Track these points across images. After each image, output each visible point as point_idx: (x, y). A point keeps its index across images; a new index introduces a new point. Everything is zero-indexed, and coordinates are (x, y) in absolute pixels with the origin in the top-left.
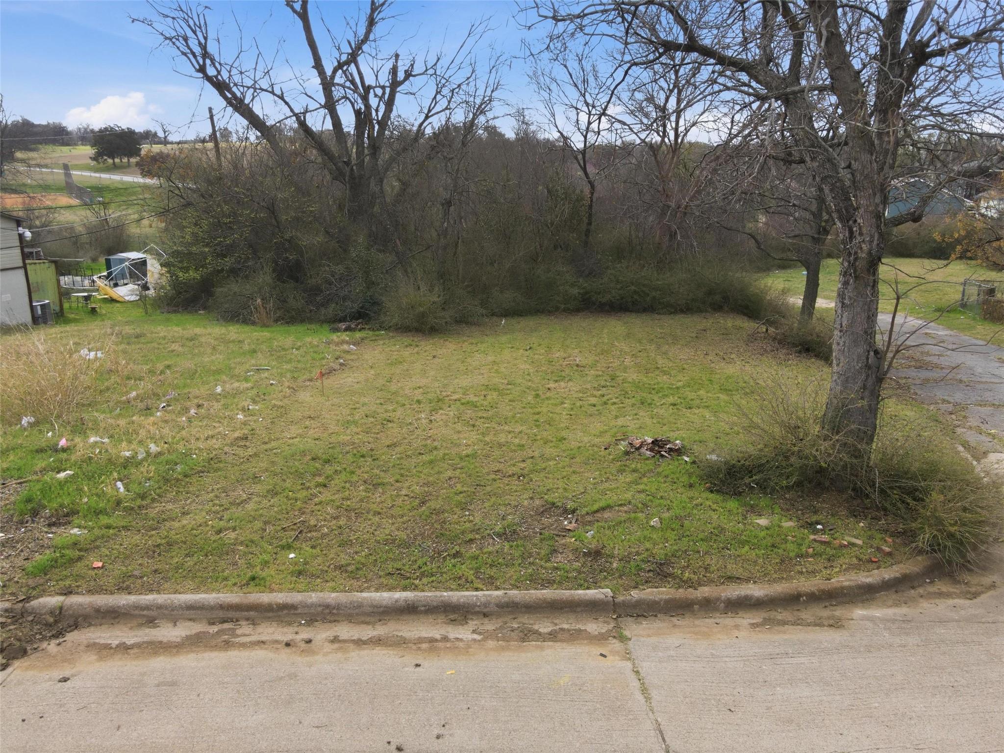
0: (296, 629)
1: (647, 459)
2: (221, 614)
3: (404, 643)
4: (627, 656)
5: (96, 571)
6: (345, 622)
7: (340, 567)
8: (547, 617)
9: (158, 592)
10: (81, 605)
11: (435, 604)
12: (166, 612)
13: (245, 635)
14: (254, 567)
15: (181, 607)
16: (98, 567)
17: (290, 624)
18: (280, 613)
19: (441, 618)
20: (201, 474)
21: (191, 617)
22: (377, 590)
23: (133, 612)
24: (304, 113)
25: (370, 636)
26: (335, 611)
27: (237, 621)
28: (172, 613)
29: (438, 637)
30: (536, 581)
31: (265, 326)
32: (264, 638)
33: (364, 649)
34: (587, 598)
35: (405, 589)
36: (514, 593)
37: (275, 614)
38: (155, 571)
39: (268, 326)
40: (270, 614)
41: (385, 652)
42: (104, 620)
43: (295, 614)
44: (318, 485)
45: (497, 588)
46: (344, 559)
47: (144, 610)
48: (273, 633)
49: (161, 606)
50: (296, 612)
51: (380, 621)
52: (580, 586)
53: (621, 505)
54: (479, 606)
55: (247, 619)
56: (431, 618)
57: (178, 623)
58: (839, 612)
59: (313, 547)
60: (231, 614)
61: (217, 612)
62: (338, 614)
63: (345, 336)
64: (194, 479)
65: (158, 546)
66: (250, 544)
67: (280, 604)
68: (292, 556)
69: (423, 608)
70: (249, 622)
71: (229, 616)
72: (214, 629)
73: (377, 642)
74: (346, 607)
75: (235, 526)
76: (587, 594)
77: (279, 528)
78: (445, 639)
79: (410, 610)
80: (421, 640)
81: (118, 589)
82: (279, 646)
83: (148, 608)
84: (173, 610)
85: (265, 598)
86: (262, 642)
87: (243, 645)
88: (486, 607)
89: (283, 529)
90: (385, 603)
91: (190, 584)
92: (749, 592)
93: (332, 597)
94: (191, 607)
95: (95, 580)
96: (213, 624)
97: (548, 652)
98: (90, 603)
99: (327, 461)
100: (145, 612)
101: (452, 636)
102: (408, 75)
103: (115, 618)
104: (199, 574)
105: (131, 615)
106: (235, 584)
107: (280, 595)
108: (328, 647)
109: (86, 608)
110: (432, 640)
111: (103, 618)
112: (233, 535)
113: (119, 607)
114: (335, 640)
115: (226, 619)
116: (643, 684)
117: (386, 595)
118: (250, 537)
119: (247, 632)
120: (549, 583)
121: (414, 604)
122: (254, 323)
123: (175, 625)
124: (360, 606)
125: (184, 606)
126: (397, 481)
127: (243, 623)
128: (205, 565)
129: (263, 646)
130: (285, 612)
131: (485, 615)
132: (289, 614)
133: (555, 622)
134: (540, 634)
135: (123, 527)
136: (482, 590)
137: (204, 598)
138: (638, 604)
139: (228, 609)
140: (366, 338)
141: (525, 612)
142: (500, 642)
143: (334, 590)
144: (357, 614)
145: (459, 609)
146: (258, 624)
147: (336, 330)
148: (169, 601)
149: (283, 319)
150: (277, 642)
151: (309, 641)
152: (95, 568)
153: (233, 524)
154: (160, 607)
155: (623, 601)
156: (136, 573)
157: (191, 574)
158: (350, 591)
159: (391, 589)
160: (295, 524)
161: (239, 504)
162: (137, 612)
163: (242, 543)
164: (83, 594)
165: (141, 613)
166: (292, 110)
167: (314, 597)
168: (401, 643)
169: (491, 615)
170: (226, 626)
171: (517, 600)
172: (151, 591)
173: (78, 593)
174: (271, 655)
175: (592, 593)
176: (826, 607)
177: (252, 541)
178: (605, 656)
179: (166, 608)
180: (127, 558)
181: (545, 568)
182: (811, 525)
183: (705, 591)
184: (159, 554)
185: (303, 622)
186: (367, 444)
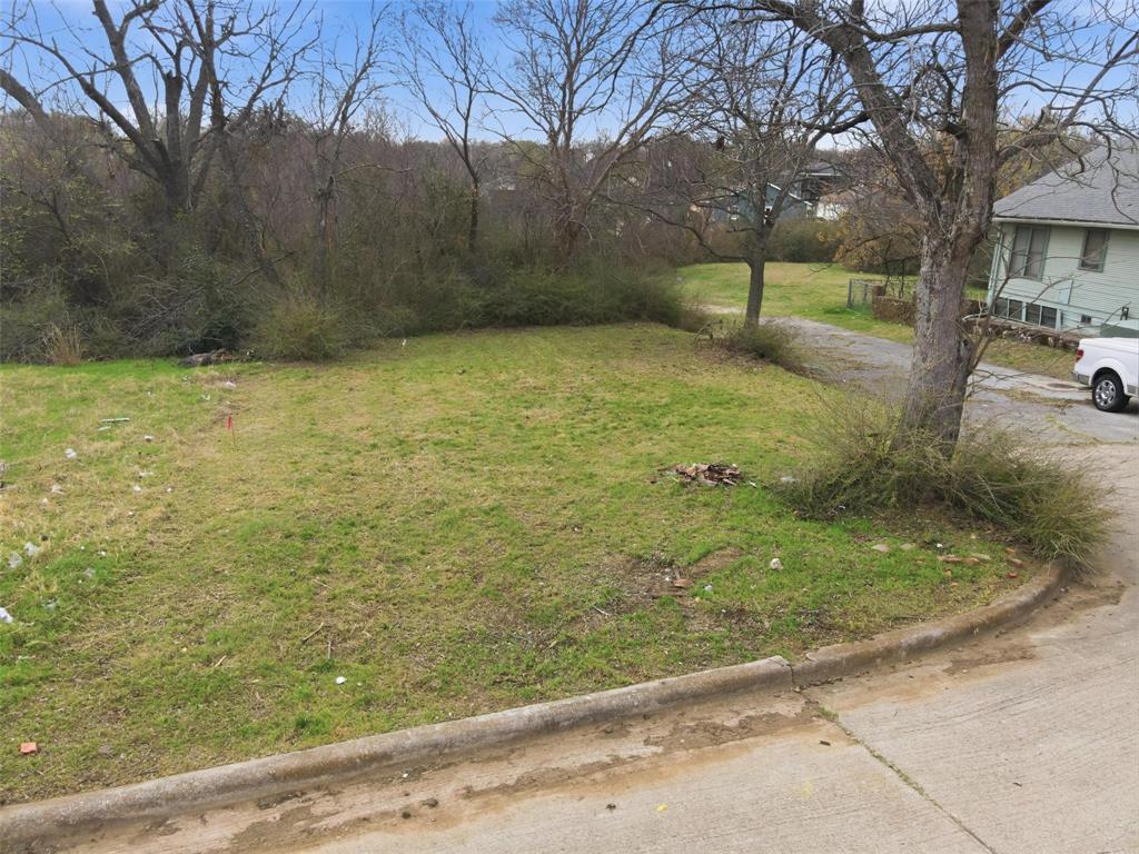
0: (402, 789)
1: (710, 489)
2: (275, 789)
3: (569, 778)
4: (850, 737)
5: (29, 759)
6: (466, 763)
7: (420, 685)
8: (721, 705)
9: (157, 773)
10: (31, 821)
11: (581, 714)
12: (184, 803)
13: (329, 815)
14: (292, 706)
15: (208, 791)
16: (32, 752)
17: (387, 782)
18: (367, 769)
19: (592, 733)
20: (130, 579)
21: (227, 803)
22: (492, 709)
23: (126, 815)
24: (91, 74)
25: (515, 777)
26: (447, 751)
27: (303, 794)
28: (195, 803)
29: (608, 760)
30: (688, 661)
31: (68, 365)
32: (362, 814)
33: (520, 799)
34: (761, 671)
35: (528, 700)
36: (671, 680)
37: (358, 772)
38: (135, 741)
39: (73, 366)
40: (353, 774)
41: (553, 796)
42: (77, 837)
43: (389, 766)
44: (317, 572)
45: (648, 678)
46: (419, 673)
47: (144, 809)
48: (371, 802)
49: (174, 795)
50: (391, 762)
51: (513, 751)
52: (744, 658)
53: (721, 548)
54: (637, 706)
55: (318, 788)
56: (578, 735)
57: (207, 817)
58: (1015, 639)
59: (364, 662)
60: (292, 785)
61: (267, 787)
62: (452, 754)
63: (212, 371)
64: (123, 587)
65: (119, 700)
66: (267, 672)
67: (365, 756)
68: (340, 680)
69: (565, 724)
70: (322, 793)
71: (290, 788)
72: (273, 815)
73: (529, 784)
74: (462, 741)
75: (230, 649)
76: (759, 666)
77: (298, 642)
78: (617, 761)
79: (551, 728)
80: (588, 770)
81: (84, 782)
82: (394, 820)
83: (151, 803)
84: (195, 799)
85: (340, 750)
86: (365, 819)
87: (336, 832)
88: (646, 706)
89: (304, 642)
90: (514, 726)
91: (201, 751)
92: (926, 633)
93: (438, 731)
94: (225, 788)
95: (36, 774)
96: (267, 806)
97: (758, 752)
98: (46, 813)
99: (307, 537)
100: (147, 811)
101: (623, 754)
102: (228, 33)
103: (95, 830)
104: (210, 733)
105: (126, 820)
106: (278, 738)
107: (360, 742)
108: (469, 807)
109: (41, 824)
110: (603, 767)
111: (73, 834)
112: (233, 663)
113: (100, 812)
114: (470, 793)
115: (285, 795)
116: (899, 771)
117: (511, 713)
118: (262, 661)
119: (330, 809)
120: (705, 661)
121: (553, 719)
122: (50, 362)
123: (205, 822)
124: (481, 736)
125: (213, 787)
126: (423, 553)
127: (314, 795)
128: (212, 717)
129: (368, 825)
130: (374, 766)
131: (646, 717)
132: (380, 768)
133: (735, 708)
134: (729, 729)
135: (41, 679)
136: (631, 684)
137: (242, 770)
138: (820, 668)
139: (285, 778)
140: (243, 371)
141: (694, 704)
142: (691, 751)
143: (432, 720)
144: (479, 749)
145: (612, 715)
146: (339, 792)
147: (191, 365)
148: (184, 785)
149: (92, 355)
150: (385, 814)
151: (434, 804)
152: (26, 754)
153: (227, 647)
154: (171, 798)
155: (803, 668)
156: (104, 749)
157: (197, 737)
158: (456, 718)
159: (511, 704)
160: (318, 633)
161: (215, 616)
162: (133, 813)
163: (253, 674)
164: (27, 801)
165: (141, 813)
166: (71, 69)
167: (412, 736)
168: (563, 779)
169: (654, 714)
170: (289, 805)
171: (681, 689)
172: (144, 775)
173: (15, 801)
174: (392, 838)
175: (762, 665)
176: (997, 636)
177: (268, 668)
178: (828, 744)
179: (183, 797)
180: (73, 727)
181: (690, 641)
182: (930, 544)
183: (882, 640)
184: (127, 712)
185: (405, 775)
186: (347, 507)
